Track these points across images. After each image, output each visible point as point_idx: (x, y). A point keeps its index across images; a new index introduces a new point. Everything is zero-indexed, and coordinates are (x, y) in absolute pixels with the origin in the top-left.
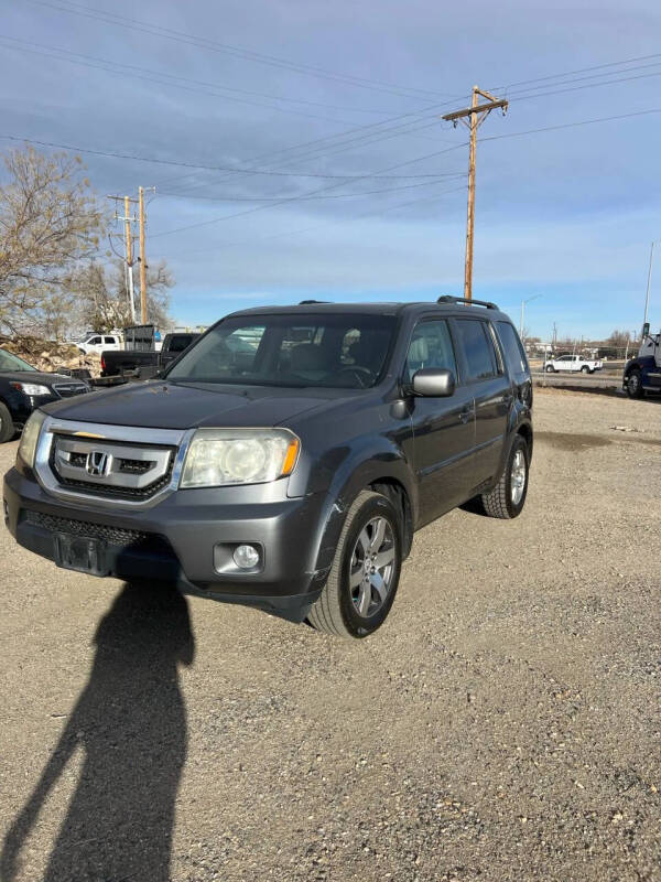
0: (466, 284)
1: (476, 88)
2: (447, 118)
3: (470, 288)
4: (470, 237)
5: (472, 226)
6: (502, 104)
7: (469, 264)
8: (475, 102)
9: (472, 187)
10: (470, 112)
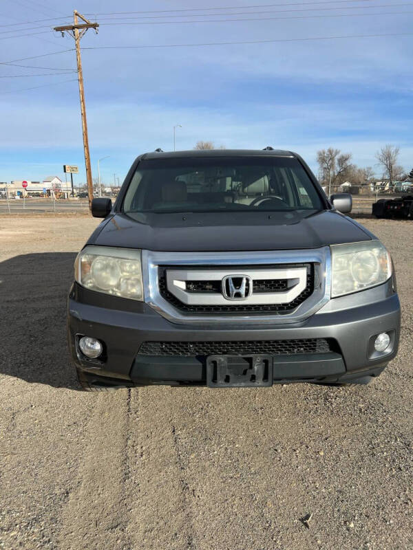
0: (85, 146)
1: (76, 11)
2: (57, 29)
3: (88, 149)
4: (84, 115)
5: (84, 108)
6: (95, 26)
7: (85, 134)
8: (77, 21)
9: (81, 80)
10: (73, 28)
